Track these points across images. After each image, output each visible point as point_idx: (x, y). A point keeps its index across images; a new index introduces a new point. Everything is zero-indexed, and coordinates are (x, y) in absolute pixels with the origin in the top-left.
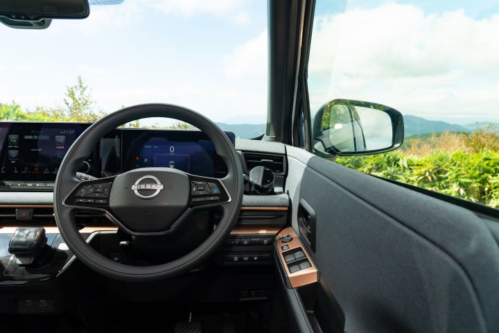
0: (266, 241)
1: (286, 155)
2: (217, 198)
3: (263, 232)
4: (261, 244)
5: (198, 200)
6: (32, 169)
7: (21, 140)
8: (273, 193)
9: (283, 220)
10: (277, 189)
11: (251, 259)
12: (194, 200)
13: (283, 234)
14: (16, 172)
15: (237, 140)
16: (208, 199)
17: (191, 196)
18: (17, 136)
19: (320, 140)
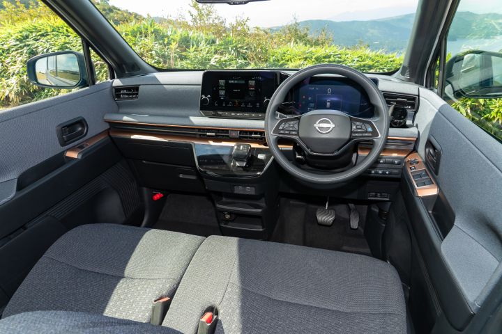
0: (396, 162)
1: (419, 96)
2: (370, 134)
3: (395, 155)
4: (393, 163)
5: (357, 135)
6: (234, 103)
7: (227, 83)
8: (405, 126)
9: (411, 147)
10: (409, 122)
11: (384, 173)
12: (354, 135)
13: (411, 158)
14: (224, 105)
15: (380, 83)
16: (364, 135)
17: (352, 132)
18: (224, 81)
19: (450, 83)
